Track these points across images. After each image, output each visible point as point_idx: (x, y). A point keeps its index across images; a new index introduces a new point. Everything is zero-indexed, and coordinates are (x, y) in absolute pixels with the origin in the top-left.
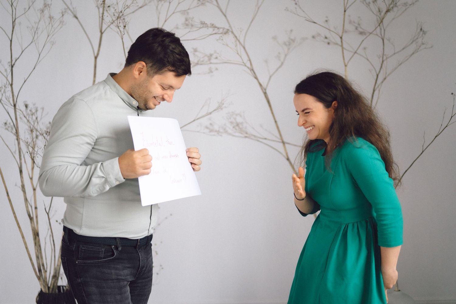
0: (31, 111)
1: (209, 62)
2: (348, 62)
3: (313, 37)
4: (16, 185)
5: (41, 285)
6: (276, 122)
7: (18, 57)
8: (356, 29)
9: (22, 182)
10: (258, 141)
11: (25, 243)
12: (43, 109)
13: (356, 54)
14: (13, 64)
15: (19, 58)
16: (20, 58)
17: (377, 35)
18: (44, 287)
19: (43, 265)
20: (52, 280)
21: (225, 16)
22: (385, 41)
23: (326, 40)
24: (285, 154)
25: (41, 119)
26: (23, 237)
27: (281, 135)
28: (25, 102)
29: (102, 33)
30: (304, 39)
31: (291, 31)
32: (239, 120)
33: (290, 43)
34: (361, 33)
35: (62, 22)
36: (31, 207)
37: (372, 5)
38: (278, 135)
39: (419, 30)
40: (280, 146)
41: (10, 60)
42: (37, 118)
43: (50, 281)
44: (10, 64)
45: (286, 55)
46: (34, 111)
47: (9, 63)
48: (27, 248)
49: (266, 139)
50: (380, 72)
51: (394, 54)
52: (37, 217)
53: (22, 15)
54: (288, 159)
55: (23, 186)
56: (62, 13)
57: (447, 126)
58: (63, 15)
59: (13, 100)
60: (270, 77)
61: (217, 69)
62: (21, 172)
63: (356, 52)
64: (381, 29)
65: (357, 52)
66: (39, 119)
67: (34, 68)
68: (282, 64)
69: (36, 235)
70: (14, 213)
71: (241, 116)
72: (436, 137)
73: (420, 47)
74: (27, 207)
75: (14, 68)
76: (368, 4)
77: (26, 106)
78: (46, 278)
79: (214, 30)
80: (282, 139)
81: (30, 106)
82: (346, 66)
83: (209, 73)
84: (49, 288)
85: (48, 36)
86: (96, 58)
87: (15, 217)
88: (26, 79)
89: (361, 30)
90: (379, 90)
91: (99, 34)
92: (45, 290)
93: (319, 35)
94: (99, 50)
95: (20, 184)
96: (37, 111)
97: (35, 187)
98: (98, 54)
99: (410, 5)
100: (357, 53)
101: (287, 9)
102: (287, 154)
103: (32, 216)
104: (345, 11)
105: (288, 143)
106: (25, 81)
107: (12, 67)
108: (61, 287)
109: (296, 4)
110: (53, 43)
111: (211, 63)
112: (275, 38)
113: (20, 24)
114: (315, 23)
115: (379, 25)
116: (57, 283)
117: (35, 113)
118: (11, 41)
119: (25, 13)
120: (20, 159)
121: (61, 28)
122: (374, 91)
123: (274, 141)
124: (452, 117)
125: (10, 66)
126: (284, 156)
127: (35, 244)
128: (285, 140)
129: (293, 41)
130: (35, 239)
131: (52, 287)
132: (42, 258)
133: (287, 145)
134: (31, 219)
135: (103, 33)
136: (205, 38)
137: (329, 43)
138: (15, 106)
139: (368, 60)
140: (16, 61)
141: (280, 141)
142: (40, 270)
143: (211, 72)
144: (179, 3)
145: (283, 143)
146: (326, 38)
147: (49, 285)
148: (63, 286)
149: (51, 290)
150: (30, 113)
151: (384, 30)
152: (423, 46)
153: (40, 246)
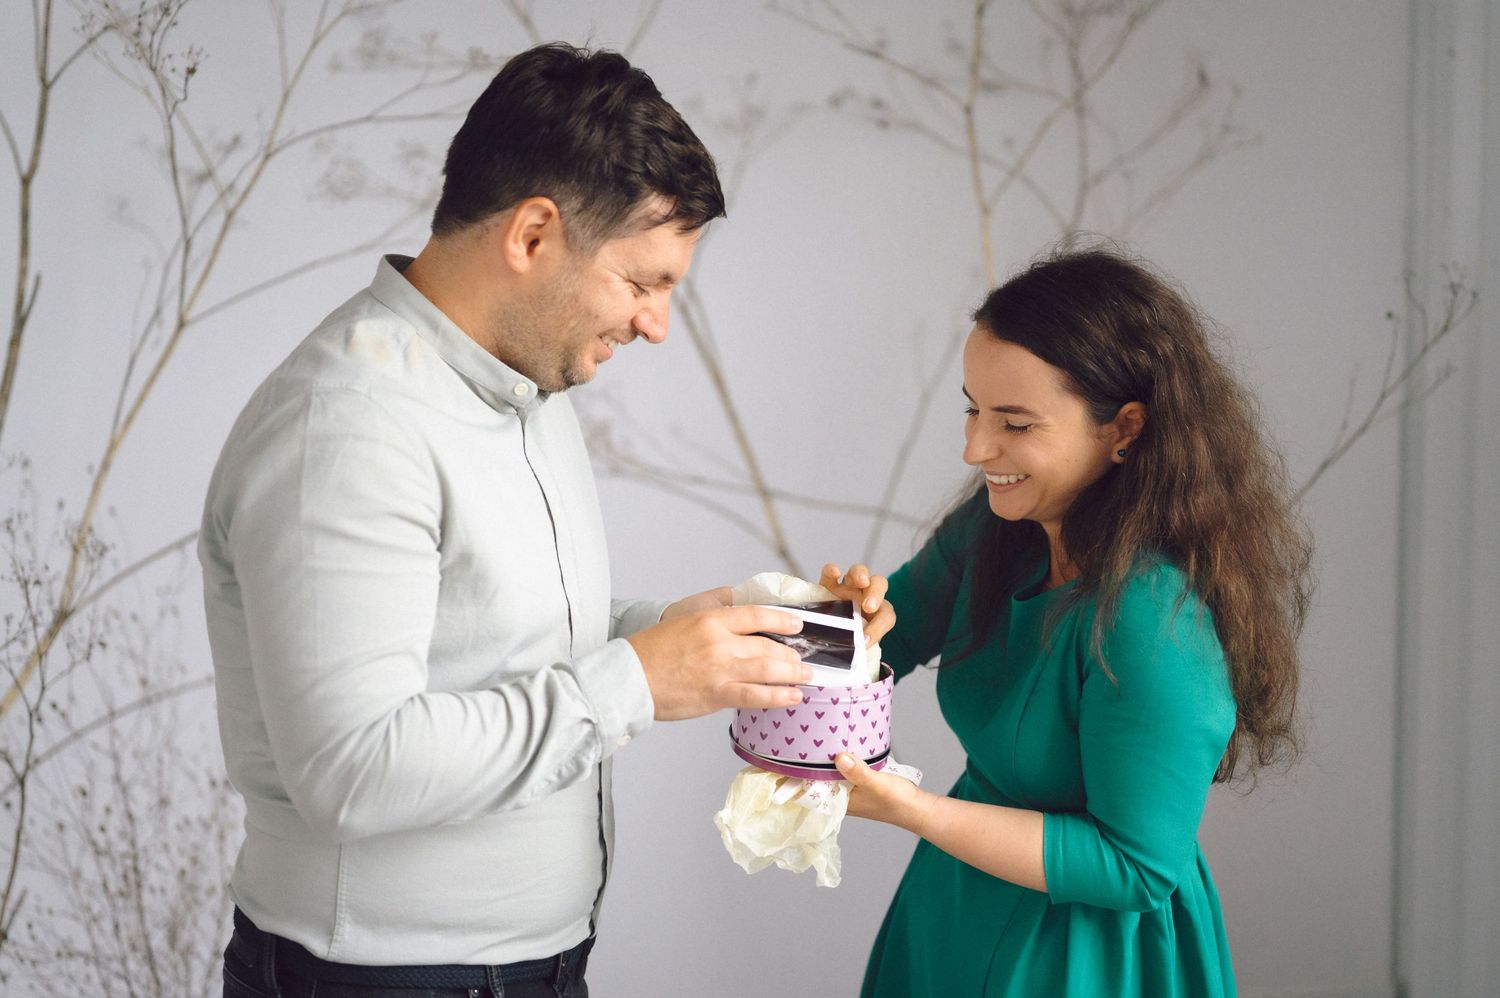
3: (836, 102)
6: (733, 417)
8: (972, 70)
23: (878, 113)
24: (769, 535)
27: (752, 464)
29: (46, 86)
30: (800, 109)
31: (752, 79)
32: (600, 410)
33: (747, 123)
38: (743, 465)
39: (1194, 80)
40: (751, 507)
49: (698, 480)
51: (1120, 160)
54: (786, 554)
57: (1363, 429)
71: (608, 397)
72: (1325, 465)
73: (1219, 140)
80: (757, 477)
82: (986, 210)
86: (26, 181)
91: (36, 90)
93: (851, 94)
94: (37, 152)
98: (33, 167)
102: (778, 533)
104: (979, 11)
105: (784, 496)
112: (693, 103)
114: (875, 55)
123: (728, 486)
124: (1383, 395)
126: (766, 541)
128: (772, 480)
129: (759, 113)
133: (779, 505)
135: (52, 83)
137: (884, 124)
141: (752, 486)
145: (765, 493)
146: (878, 104)
152: (1231, 139)
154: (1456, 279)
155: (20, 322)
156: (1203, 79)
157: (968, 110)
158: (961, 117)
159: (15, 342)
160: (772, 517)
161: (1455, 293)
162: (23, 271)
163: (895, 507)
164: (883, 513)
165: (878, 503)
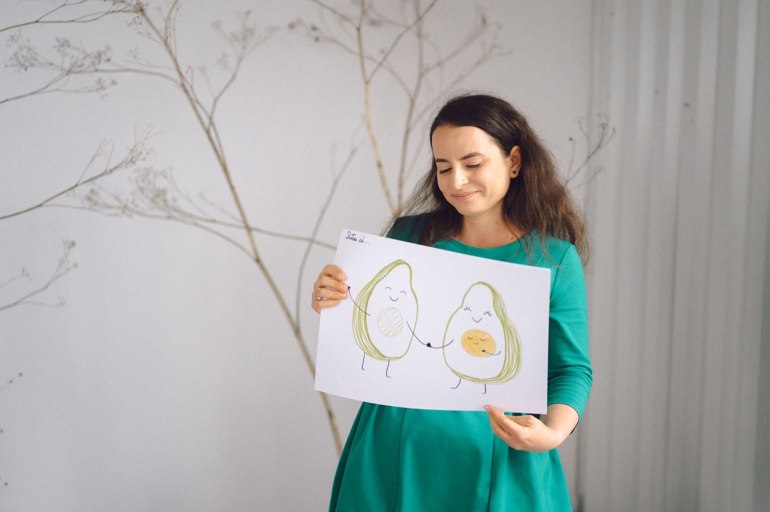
1: (92, 69)
2: (372, 75)
3: (292, 26)
6: (232, 189)
10: (196, 225)
23: (315, 34)
24: (251, 251)
27: (242, 214)
30: (273, 30)
31: (248, 13)
32: (161, 183)
33: (244, 37)
34: (374, 22)
38: (237, 215)
39: (479, 21)
40: (241, 236)
45: (240, 60)
49: (214, 221)
50: (416, 94)
51: (440, 63)
54: (258, 261)
60: (216, 100)
61: (114, 83)
68: (234, 76)
71: (165, 177)
73: (490, 51)
80: (245, 221)
82: (367, 83)
83: (97, 90)
93: (300, 22)
102: (255, 250)
105: (258, 230)
111: (96, 70)
112: (217, 25)
122: (408, 131)
123: (230, 225)
126: (249, 255)
128: (252, 223)
129: (252, 32)
133: (255, 234)
136: (95, 19)
137: (317, 39)
141: (242, 225)
143: (101, 86)
145: (249, 229)
146: (314, 29)
152: (496, 51)
154: (604, 121)
156: (484, 21)
157: (358, 29)
158: (355, 33)
160: (252, 242)
161: (604, 128)
163: (318, 238)
164: (312, 241)
165: (309, 235)
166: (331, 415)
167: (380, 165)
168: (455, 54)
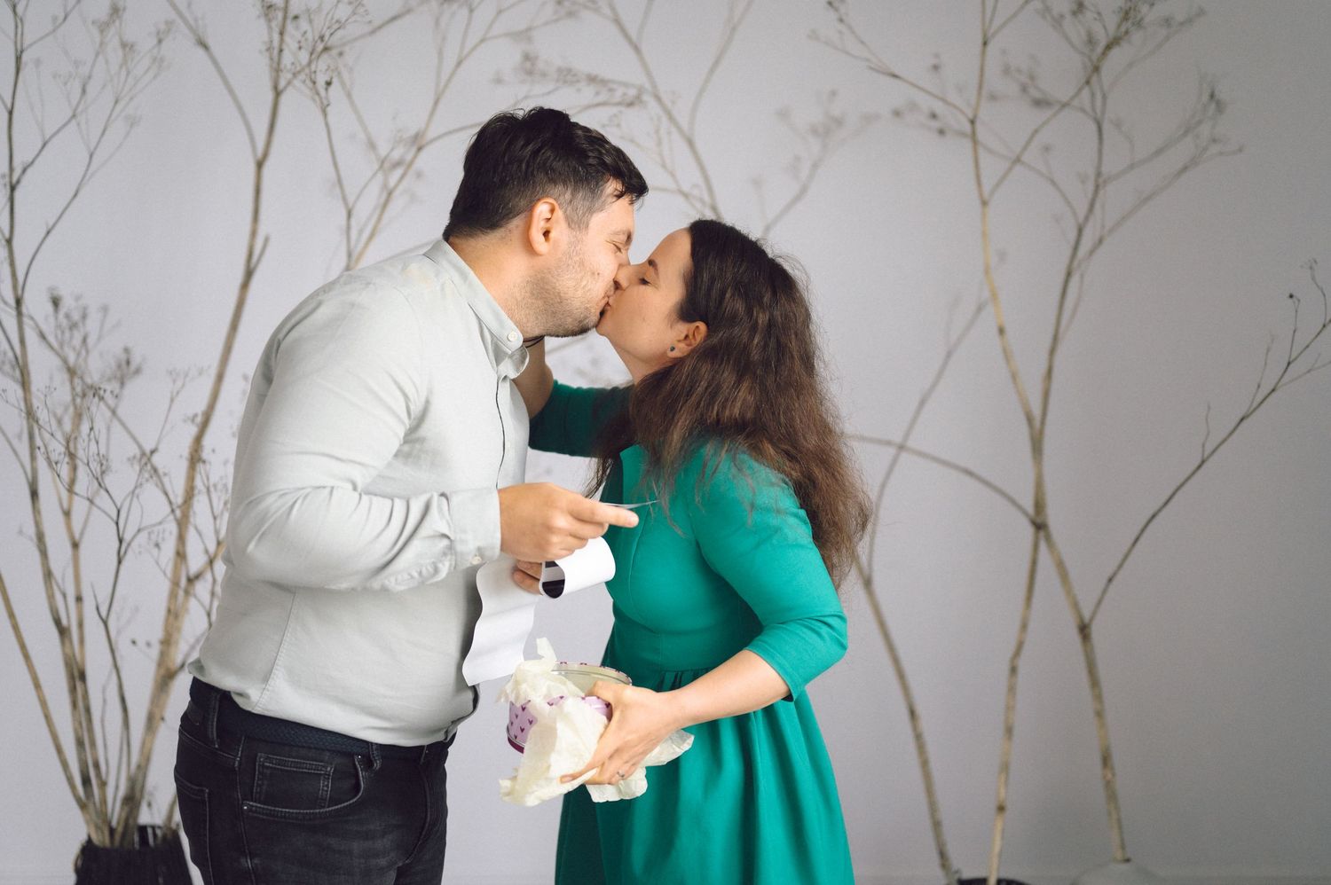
0: (67, 316)
2: (993, 192)
3: (897, 113)
4: (20, 532)
5: (87, 823)
7: (30, 160)
8: (1024, 89)
9: (38, 524)
11: (43, 704)
12: (105, 309)
13: (1018, 168)
14: (15, 179)
15: (32, 162)
16: (37, 162)
17: (1083, 110)
18: (97, 828)
19: (97, 766)
20: (122, 809)
21: (637, 49)
22: (1106, 127)
23: (936, 124)
25: (100, 338)
26: (37, 686)
28: (51, 289)
29: (278, 93)
30: (870, 119)
31: (834, 93)
33: (827, 130)
34: (1039, 103)
35: (158, 61)
36: (64, 596)
37: (1068, 21)
39: (1205, 98)
41: (5, 169)
42: (84, 340)
43: (116, 812)
44: (7, 179)
45: (815, 166)
46: (76, 317)
47: (4, 176)
48: (47, 717)
50: (1087, 218)
51: (1132, 167)
52: (81, 625)
53: (47, 35)
55: (40, 537)
56: (158, 33)
57: (1273, 390)
58: (160, 41)
59: (15, 287)
60: (768, 228)
62: (34, 494)
63: (1018, 160)
64: (1093, 95)
65: (1025, 158)
66: (91, 341)
67: (75, 195)
68: (804, 190)
69: (77, 675)
70: (11, 615)
72: (1242, 420)
73: (1205, 149)
74: (51, 597)
75: (18, 194)
76: (1058, 22)
77: (56, 302)
78: (104, 801)
79: (597, 94)
81: (68, 303)
82: (984, 203)
84: (112, 831)
85: (116, 102)
86: (260, 165)
87: (16, 627)
88: (51, 224)
89: (1037, 95)
90: (1082, 276)
91: (270, 96)
92: (101, 839)
93: (913, 106)
94: (269, 141)
95: (31, 530)
96: (84, 317)
97: (77, 536)
98: (266, 155)
99: (1182, 24)
100: (1023, 163)
101: (814, 36)
103: (64, 622)
104: (985, 44)
106: (48, 233)
107: (13, 188)
108: (150, 831)
109: (841, 20)
110: (133, 122)
112: (783, 114)
113: (38, 62)
114: (895, 76)
115: (1088, 82)
116: (136, 818)
117: (81, 325)
118: (11, 113)
119: (54, 31)
120: (33, 458)
121: (155, 77)
122: (1069, 274)
124: (1289, 364)
125: (5, 185)
127: (74, 705)
129: (839, 122)
130: (73, 690)
131: (120, 829)
132: (93, 744)
134: (63, 631)
135: (282, 91)
137: (941, 132)
138: (19, 302)
139: (1053, 183)
140: (24, 171)
142: (86, 781)
144: (500, 12)
146: (934, 116)
147: (114, 823)
148: (153, 828)
149: (117, 837)
150: (64, 322)
151: (1104, 97)
152: (1214, 149)
153: (88, 710)
155: (249, 274)
157: (972, 121)
159: (245, 285)
162: (254, 234)
163: (911, 443)
164: (901, 448)
165: (898, 439)
166: (913, 714)
167: (1001, 331)
168: (1159, 152)
